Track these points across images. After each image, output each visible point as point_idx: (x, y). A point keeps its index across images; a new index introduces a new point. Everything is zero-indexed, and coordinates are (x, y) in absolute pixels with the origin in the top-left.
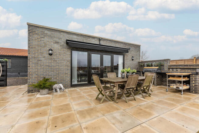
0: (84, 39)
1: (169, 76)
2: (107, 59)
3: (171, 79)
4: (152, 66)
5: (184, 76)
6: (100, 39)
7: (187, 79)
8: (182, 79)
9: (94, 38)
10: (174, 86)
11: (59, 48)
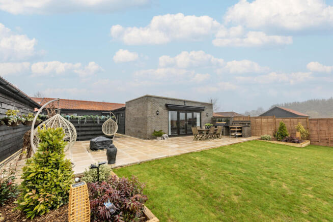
0: (175, 102)
1: (231, 128)
2: (189, 115)
3: (232, 129)
4: (222, 121)
5: (238, 128)
6: (185, 102)
7: (240, 129)
8: (237, 129)
9: (181, 101)
10: (233, 134)
11: (161, 109)
